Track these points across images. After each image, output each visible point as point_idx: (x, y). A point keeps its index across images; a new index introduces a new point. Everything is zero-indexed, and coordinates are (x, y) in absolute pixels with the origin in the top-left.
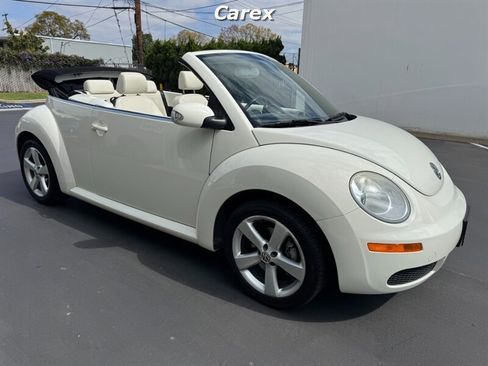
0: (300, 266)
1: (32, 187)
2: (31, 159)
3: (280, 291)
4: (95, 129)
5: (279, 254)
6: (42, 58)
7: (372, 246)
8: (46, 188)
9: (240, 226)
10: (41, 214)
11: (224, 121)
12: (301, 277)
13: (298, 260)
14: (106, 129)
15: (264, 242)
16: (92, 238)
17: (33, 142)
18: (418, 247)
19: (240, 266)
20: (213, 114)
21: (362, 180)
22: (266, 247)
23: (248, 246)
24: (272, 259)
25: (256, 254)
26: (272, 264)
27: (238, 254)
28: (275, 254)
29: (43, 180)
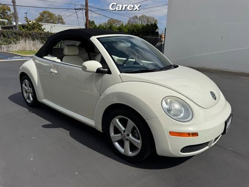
0: (139, 141)
1: (26, 98)
2: (26, 85)
3: (131, 153)
4: (52, 72)
5: (130, 135)
6: (41, 34)
7: (172, 133)
8: (32, 99)
9: (113, 121)
10: (29, 111)
11: (106, 70)
12: (140, 147)
13: (139, 139)
14: (56, 72)
15: (123, 129)
16: (51, 123)
17: (26, 77)
18: (195, 134)
19: (113, 140)
20: (102, 66)
21: (169, 101)
22: (124, 131)
23: (117, 131)
24: (127, 137)
25: (120, 135)
26: (127, 140)
27: (112, 134)
28: (128, 135)
29: (30, 95)
